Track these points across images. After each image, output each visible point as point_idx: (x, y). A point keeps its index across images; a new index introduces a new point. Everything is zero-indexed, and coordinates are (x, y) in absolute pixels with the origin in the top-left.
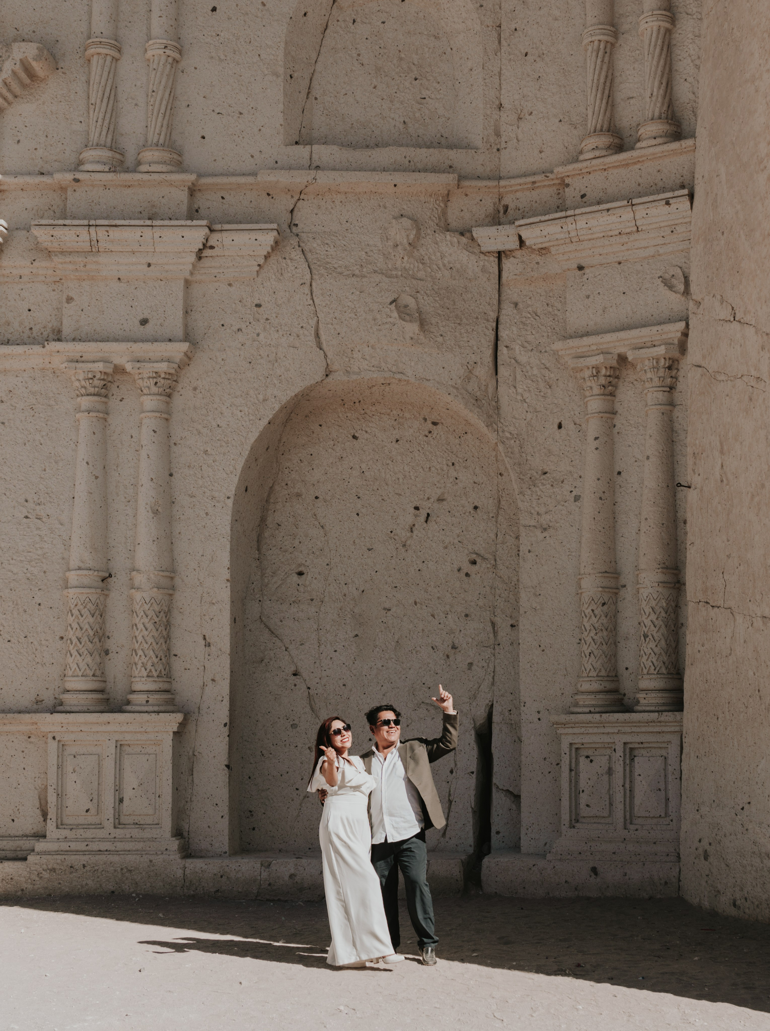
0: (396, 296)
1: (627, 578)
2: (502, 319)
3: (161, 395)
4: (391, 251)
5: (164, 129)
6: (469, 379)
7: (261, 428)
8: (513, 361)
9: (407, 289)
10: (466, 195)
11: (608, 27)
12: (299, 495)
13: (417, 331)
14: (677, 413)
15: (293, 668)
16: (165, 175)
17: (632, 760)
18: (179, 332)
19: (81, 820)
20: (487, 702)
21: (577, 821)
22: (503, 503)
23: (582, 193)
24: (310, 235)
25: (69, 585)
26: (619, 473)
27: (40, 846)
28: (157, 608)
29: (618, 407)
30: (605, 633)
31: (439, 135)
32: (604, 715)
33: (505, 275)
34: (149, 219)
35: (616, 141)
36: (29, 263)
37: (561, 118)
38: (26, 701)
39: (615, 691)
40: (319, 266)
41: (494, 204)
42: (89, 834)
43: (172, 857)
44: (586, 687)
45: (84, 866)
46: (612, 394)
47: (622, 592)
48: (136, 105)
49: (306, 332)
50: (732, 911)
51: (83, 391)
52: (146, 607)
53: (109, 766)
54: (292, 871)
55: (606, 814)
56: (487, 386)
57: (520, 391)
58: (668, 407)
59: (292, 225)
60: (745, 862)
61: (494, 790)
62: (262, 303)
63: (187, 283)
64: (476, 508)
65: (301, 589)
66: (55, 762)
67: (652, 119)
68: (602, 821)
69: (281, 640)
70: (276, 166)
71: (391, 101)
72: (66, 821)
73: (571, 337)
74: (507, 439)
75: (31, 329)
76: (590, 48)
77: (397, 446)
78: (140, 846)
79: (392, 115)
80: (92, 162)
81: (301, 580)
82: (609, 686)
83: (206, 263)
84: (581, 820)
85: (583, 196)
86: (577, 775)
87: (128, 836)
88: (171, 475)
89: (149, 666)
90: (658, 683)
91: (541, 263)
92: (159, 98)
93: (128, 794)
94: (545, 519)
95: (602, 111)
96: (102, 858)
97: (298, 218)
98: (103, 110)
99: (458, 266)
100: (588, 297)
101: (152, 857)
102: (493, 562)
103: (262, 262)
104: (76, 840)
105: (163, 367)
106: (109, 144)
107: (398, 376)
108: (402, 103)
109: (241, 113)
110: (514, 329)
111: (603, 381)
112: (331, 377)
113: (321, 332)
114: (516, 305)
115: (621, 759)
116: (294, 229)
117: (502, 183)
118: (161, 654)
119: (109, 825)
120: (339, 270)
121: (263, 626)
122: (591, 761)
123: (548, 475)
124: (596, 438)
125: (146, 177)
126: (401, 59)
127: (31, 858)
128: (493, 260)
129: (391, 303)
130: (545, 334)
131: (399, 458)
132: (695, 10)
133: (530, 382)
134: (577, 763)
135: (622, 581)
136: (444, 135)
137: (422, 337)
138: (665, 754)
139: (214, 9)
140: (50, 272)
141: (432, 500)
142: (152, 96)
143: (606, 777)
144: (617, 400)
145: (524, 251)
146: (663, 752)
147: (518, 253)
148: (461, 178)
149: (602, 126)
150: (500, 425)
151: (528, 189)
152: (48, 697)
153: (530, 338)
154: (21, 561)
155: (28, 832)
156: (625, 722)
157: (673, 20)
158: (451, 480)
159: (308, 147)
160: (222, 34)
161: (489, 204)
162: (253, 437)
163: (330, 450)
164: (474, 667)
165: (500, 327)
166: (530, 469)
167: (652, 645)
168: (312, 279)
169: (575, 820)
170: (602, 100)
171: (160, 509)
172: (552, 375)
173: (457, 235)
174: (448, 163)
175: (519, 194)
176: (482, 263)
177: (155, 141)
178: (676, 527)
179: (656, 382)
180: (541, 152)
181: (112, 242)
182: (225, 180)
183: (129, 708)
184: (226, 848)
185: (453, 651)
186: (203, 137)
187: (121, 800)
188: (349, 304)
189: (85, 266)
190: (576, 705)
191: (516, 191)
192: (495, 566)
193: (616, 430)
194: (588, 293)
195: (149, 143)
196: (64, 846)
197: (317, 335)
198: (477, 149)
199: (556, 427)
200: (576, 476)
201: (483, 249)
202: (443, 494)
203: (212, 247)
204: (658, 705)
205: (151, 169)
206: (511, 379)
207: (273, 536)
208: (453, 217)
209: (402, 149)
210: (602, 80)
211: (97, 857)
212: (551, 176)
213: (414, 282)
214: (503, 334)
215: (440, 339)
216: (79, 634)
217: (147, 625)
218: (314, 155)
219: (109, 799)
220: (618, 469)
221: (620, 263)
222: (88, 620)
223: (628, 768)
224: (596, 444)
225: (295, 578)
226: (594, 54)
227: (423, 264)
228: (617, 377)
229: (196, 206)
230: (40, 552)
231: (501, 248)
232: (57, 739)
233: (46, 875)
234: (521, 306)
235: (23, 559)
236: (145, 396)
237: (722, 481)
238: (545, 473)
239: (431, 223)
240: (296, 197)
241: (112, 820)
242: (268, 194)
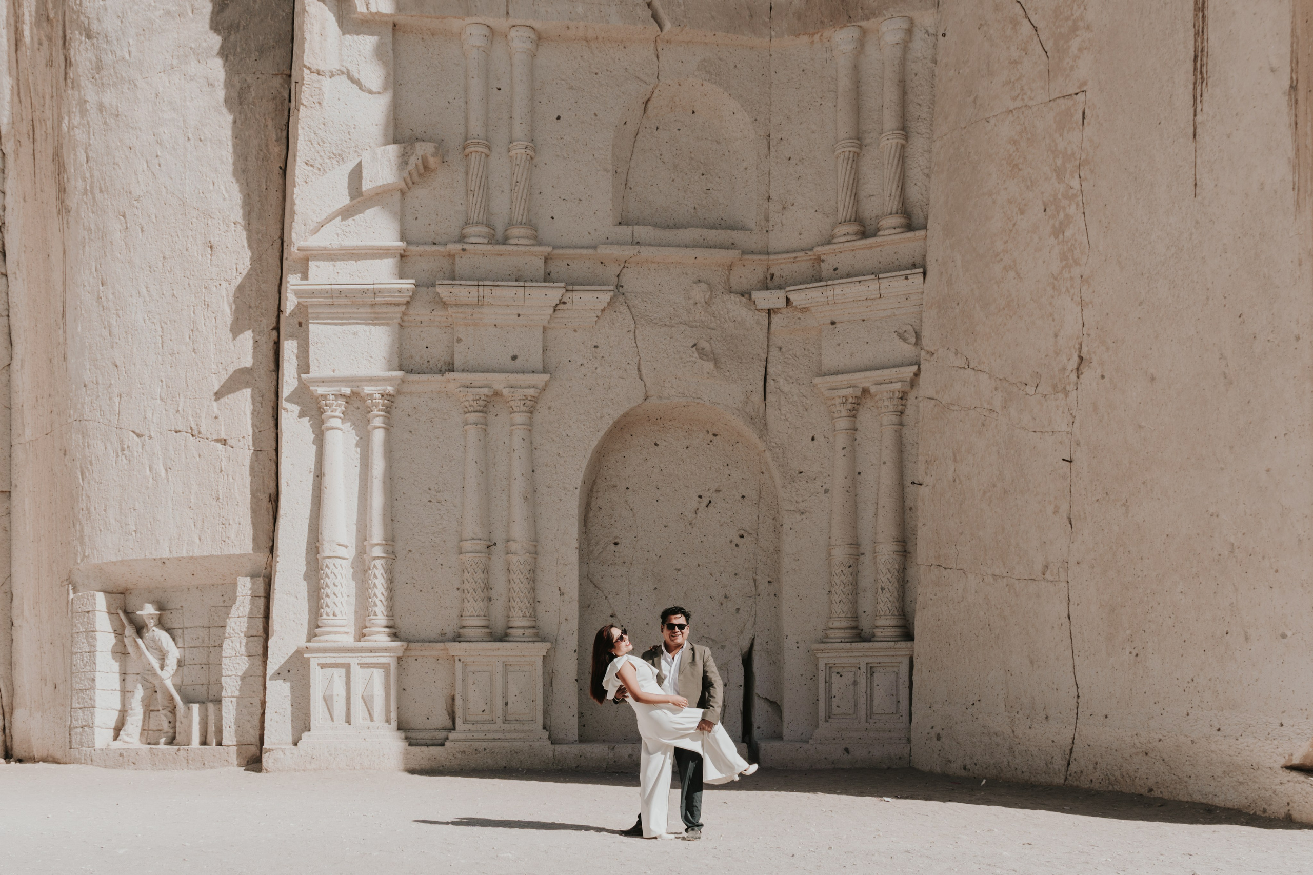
0: (696, 341)
1: (866, 546)
2: (770, 359)
3: (527, 412)
4: (692, 307)
5: (526, 211)
6: (747, 403)
7: (599, 438)
8: (778, 391)
9: (704, 336)
10: (744, 266)
11: (855, 141)
12: (614, 486)
13: (712, 368)
14: (906, 431)
15: (611, 612)
16: (527, 247)
17: (872, 675)
18: (540, 366)
19: (478, 718)
20: (750, 636)
21: (830, 717)
22: (763, 493)
23: (835, 267)
24: (633, 294)
25: (465, 551)
26: (859, 473)
27: (452, 735)
28: (527, 567)
29: (858, 425)
30: (851, 587)
32: (853, 644)
33: (773, 326)
35: (862, 228)
36: (429, 312)
37: (817, 209)
38: (434, 634)
39: (855, 628)
40: (640, 317)
41: (764, 272)
42: (486, 727)
43: (545, 743)
44: (837, 624)
46: (854, 416)
47: (863, 558)
48: (502, 192)
49: (631, 367)
51: (471, 409)
52: (520, 566)
53: (499, 679)
54: (630, 752)
55: (851, 712)
56: (758, 408)
57: (783, 412)
58: (899, 427)
59: (619, 286)
61: (755, 697)
62: (599, 345)
63: (545, 329)
64: (743, 497)
65: (617, 554)
66: (461, 677)
67: (891, 214)
68: (849, 717)
69: (603, 592)
70: (607, 241)
71: (685, 192)
72: (469, 717)
73: (826, 374)
74: (773, 447)
75: (429, 362)
76: (842, 157)
77: (687, 451)
78: (522, 735)
79: (686, 202)
80: (474, 236)
81: (617, 548)
82: (853, 624)
83: (559, 314)
84: (833, 716)
85: (835, 269)
86: (831, 685)
87: (513, 729)
88: (534, 471)
89: (523, 609)
90: (894, 622)
91: (802, 319)
92: (521, 188)
93: (512, 699)
94: (802, 506)
95: (851, 205)
96: (498, 743)
97: (624, 281)
98: (480, 195)
99: (739, 319)
100: (839, 345)
101: (531, 743)
102: (756, 536)
103: (599, 314)
104: (477, 731)
105: (529, 392)
106: (485, 222)
107: (697, 401)
108: (693, 193)
109: (580, 200)
110: (779, 367)
111: (849, 406)
112: (648, 400)
113: (642, 367)
114: (780, 349)
115: (865, 674)
116: (621, 289)
117: (772, 257)
118: (531, 600)
119: (499, 721)
120: (655, 321)
121: (589, 581)
122: (841, 676)
123: (803, 474)
124: (844, 448)
125: (513, 248)
126: (692, 159)
127: (447, 744)
128: (765, 315)
129: (693, 346)
130: (803, 371)
131: (688, 460)
132: (924, 130)
133: (791, 406)
134: (831, 677)
135: (863, 550)
136: (724, 218)
137: (715, 372)
138: (896, 671)
139: (559, 118)
140: (445, 319)
141: (711, 491)
142: (516, 185)
143: (852, 687)
144: (858, 420)
145: (789, 309)
146: (896, 670)
147: (784, 311)
148: (742, 253)
149: (851, 217)
150: (768, 437)
151: (790, 262)
152: (450, 630)
153: (791, 374)
154: (427, 533)
155: (441, 726)
156: (869, 648)
157: (906, 138)
158: (726, 476)
159: (630, 227)
160: (565, 138)
161: (760, 273)
162: (594, 444)
163: (638, 454)
164: (740, 611)
165: (769, 365)
166: (790, 470)
167: (888, 595)
168: (635, 328)
169: (828, 717)
170: (851, 197)
171: (528, 496)
172: (808, 402)
173: (739, 296)
174: (732, 241)
175: (782, 266)
176: (756, 317)
177: (519, 220)
178: (904, 513)
179: (891, 408)
180: (800, 234)
181: (494, 298)
182: (571, 251)
183: (509, 638)
185: (726, 599)
186: (553, 218)
187: (506, 704)
188: (663, 346)
189: (472, 315)
190: (827, 637)
191: (781, 263)
192: (757, 539)
193: (857, 443)
194: (839, 342)
195: (515, 222)
196: (470, 736)
197: (639, 370)
198: (752, 230)
199: (810, 439)
200: (825, 475)
201: (758, 307)
202: (719, 486)
203: (566, 303)
204: (892, 636)
205: (517, 242)
206: (777, 403)
208: (735, 282)
209: (699, 230)
210: (851, 182)
211: (494, 743)
212: (810, 253)
213: (709, 331)
214: (771, 370)
215: (727, 374)
216: (474, 585)
217: (521, 579)
218: (635, 233)
219: (499, 703)
220: (858, 471)
222: (479, 576)
223: (869, 680)
224: (843, 452)
225: (613, 546)
226: (845, 162)
227: (714, 317)
228: (858, 404)
229: (551, 271)
230: (440, 527)
231: (771, 306)
232: (462, 660)
233: (459, 756)
234: (784, 350)
235: (428, 531)
237: (954, 481)
238: (801, 473)
239: (720, 287)
240: (622, 266)
241: (501, 717)
242: (602, 263)
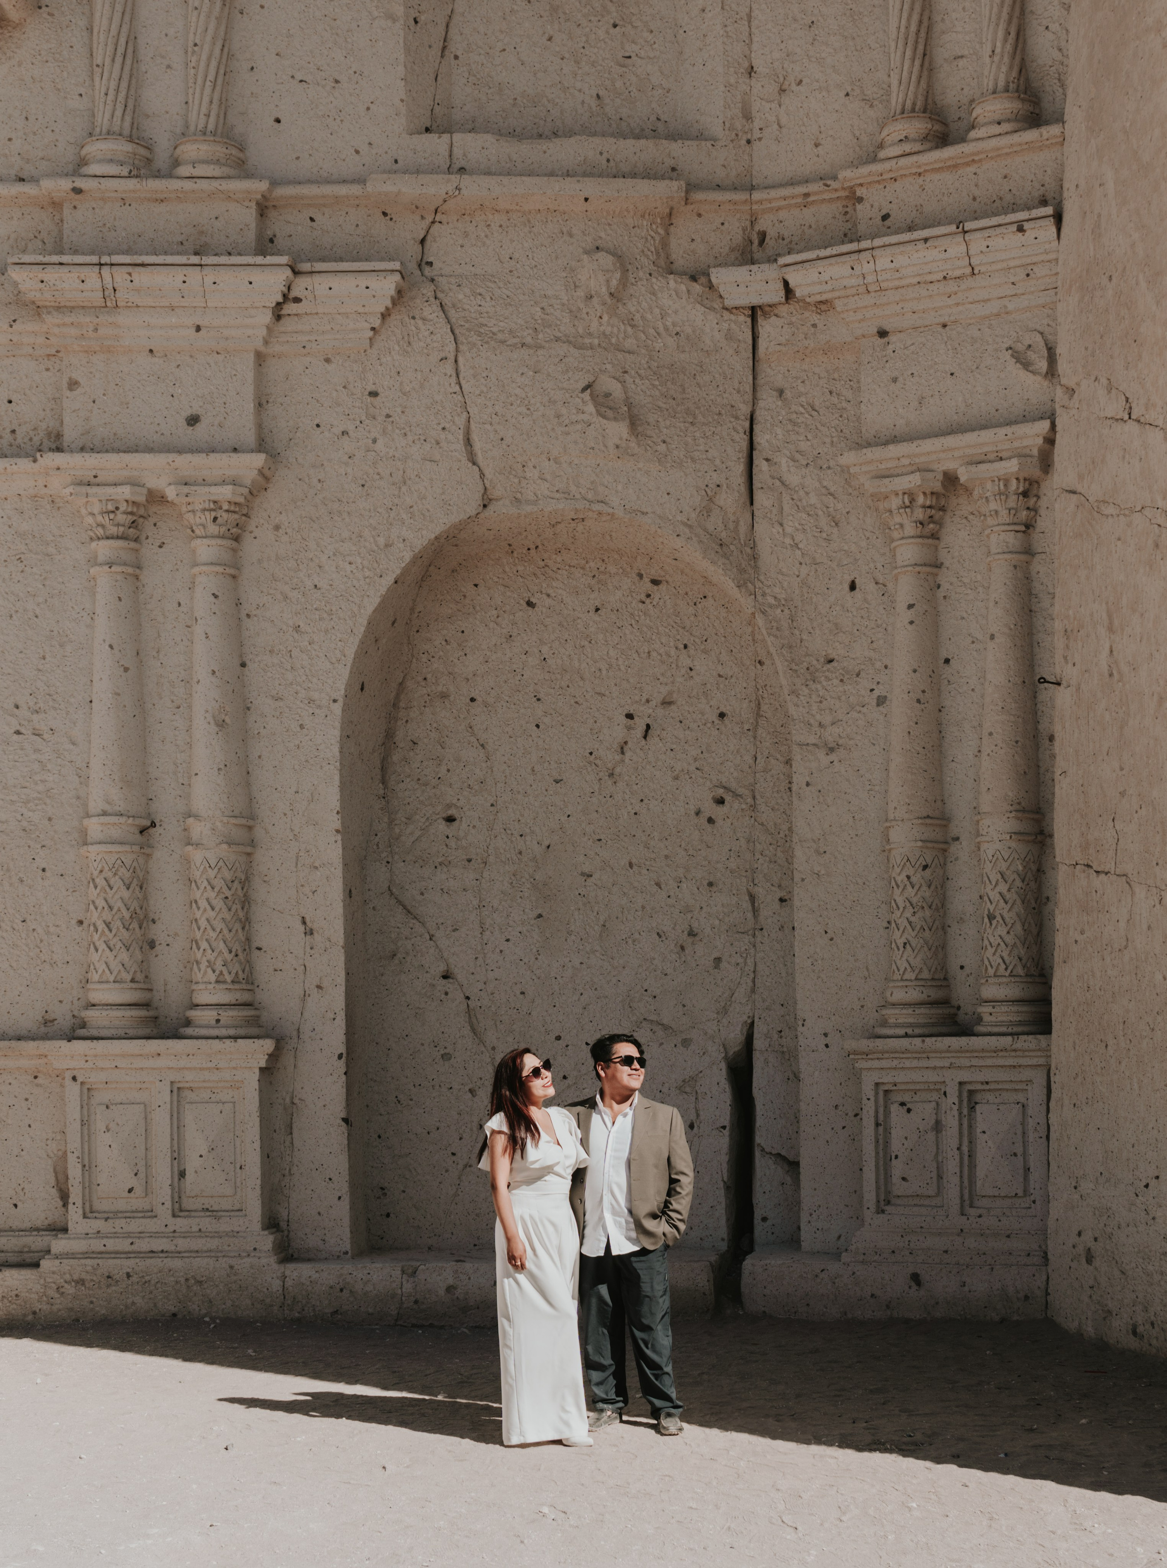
0: (592, 379)
1: (962, 822)
2: (760, 415)
3: (223, 537)
4: (582, 306)
5: (215, 106)
6: (709, 511)
7: (383, 591)
8: (778, 483)
9: (609, 366)
10: (699, 215)
12: (444, 696)
13: (625, 435)
14: (1038, 566)
15: (442, 968)
16: (219, 181)
17: (971, 1109)
18: (249, 437)
19: (121, 1205)
20: (745, 1018)
21: (888, 1203)
22: (764, 707)
23: (884, 211)
24: (453, 280)
25: (89, 840)
26: (947, 661)
27: (59, 1245)
28: (228, 875)
29: (943, 556)
30: (927, 912)
31: (653, 118)
32: (928, 1039)
33: (763, 344)
34: (196, 253)
35: (937, 126)
36: (6, 326)
37: (849, 89)
38: (29, 1021)
39: (945, 1002)
40: (469, 330)
41: (744, 230)
42: (134, 1226)
43: (264, 1261)
44: (901, 996)
45: (128, 1275)
46: (934, 536)
47: (954, 848)
48: (169, 67)
49: (450, 437)
50: (1132, 1343)
51: (100, 532)
52: (212, 873)
53: (161, 1121)
54: (451, 1281)
55: (932, 1192)
56: (736, 523)
57: (789, 530)
58: (1024, 557)
59: (424, 263)
60: (1150, 1268)
61: (757, 1153)
62: (380, 390)
63: (260, 358)
64: (722, 715)
65: (452, 843)
66: (77, 1116)
67: (994, 92)
68: (927, 1202)
69: (423, 924)
70: (395, 167)
71: (577, 62)
72: (97, 1206)
73: (869, 445)
74: (770, 607)
75: (13, 431)
77: (596, 618)
78: (213, 1243)
79: (579, 85)
80: (100, 161)
81: (451, 830)
82: (936, 995)
83: (287, 324)
84: (893, 1201)
85: (885, 216)
86: (887, 1132)
87: (195, 1228)
88: (243, 665)
89: (219, 966)
91: (820, 325)
92: (204, 57)
93: (192, 1164)
94: (831, 734)
95: (915, 78)
96: (156, 1263)
97: (433, 252)
98: (116, 74)
99: (689, 330)
100: (895, 380)
101: (232, 1262)
102: (750, 800)
103: (377, 323)
104: (115, 1235)
105: (225, 493)
106: (126, 132)
107: (597, 507)
108: (593, 64)
109: (337, 82)
110: (779, 431)
111: (921, 514)
112: (491, 508)
113: (475, 437)
114: (781, 392)
115: (956, 1108)
116: (427, 270)
117: (757, 195)
118: (236, 947)
119: (164, 1212)
120: (500, 336)
121: (393, 902)
122: (909, 1111)
123: (834, 664)
124: (910, 606)
125: (188, 185)
127: (45, 1264)
128: (744, 320)
129: (584, 390)
130: (828, 440)
131: (601, 636)
133: (804, 516)
134: (887, 1113)
135: (954, 831)
136: (662, 117)
137: (633, 444)
138: (1021, 1100)
140: (41, 340)
141: (653, 703)
142: (194, 52)
143: (931, 1136)
144: (942, 545)
145: (792, 307)
146: (1020, 1097)
147: (783, 310)
148: (691, 187)
149: (915, 104)
150: (759, 584)
151: (797, 206)
152: (62, 1014)
153: (804, 446)
154: (12, 802)
155: (39, 1224)
156: (961, 1050)
158: (683, 671)
159: (446, 137)
161: (734, 230)
162: (371, 604)
163: (491, 625)
164: (723, 965)
165: (757, 428)
166: (806, 655)
167: (1003, 930)
168: (457, 350)
169: (885, 1201)
170: (915, 60)
171: (228, 720)
172: (840, 506)
173: (686, 279)
174: (670, 163)
175: (782, 214)
176: (725, 326)
177: (201, 126)
178: (1037, 747)
179: (1006, 517)
180: (817, 145)
181: (138, 291)
182: (317, 191)
183: (189, 1031)
184: (347, 1246)
185: (690, 940)
186: (278, 121)
187: (182, 1174)
188: (518, 391)
189: (96, 330)
190: (884, 1024)
191: (779, 209)
192: (753, 807)
193: (941, 593)
194: (896, 374)
195: (192, 129)
196: (97, 1245)
197: (468, 442)
198: (715, 140)
199: (846, 587)
200: (878, 665)
201: (728, 303)
202: (670, 693)
203: (297, 300)
204: (1011, 1023)
205: (196, 172)
206: (775, 511)
207: (406, 760)
208: (679, 250)
209: (597, 140)
211: (149, 1262)
212: (834, 184)
213: (620, 356)
214: (761, 439)
215: (662, 448)
216: (107, 915)
217: (214, 902)
218: (455, 150)
219: (163, 1173)
220: (944, 655)
221: (945, 326)
222: (120, 894)
223: (965, 1122)
224: (910, 615)
225: (442, 826)
227: (633, 326)
228: (943, 509)
229: (270, 233)
230: (41, 788)
231: (756, 301)
232: (80, 1079)
233: (70, 1289)
234: (788, 394)
235: (15, 798)
236: (199, 540)
237: (1111, 675)
238: (830, 661)
239: (645, 261)
240: (429, 219)
241: (168, 1204)
242: (385, 214)
